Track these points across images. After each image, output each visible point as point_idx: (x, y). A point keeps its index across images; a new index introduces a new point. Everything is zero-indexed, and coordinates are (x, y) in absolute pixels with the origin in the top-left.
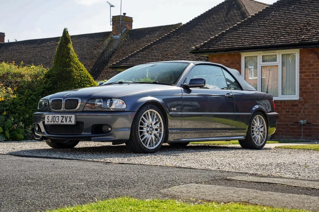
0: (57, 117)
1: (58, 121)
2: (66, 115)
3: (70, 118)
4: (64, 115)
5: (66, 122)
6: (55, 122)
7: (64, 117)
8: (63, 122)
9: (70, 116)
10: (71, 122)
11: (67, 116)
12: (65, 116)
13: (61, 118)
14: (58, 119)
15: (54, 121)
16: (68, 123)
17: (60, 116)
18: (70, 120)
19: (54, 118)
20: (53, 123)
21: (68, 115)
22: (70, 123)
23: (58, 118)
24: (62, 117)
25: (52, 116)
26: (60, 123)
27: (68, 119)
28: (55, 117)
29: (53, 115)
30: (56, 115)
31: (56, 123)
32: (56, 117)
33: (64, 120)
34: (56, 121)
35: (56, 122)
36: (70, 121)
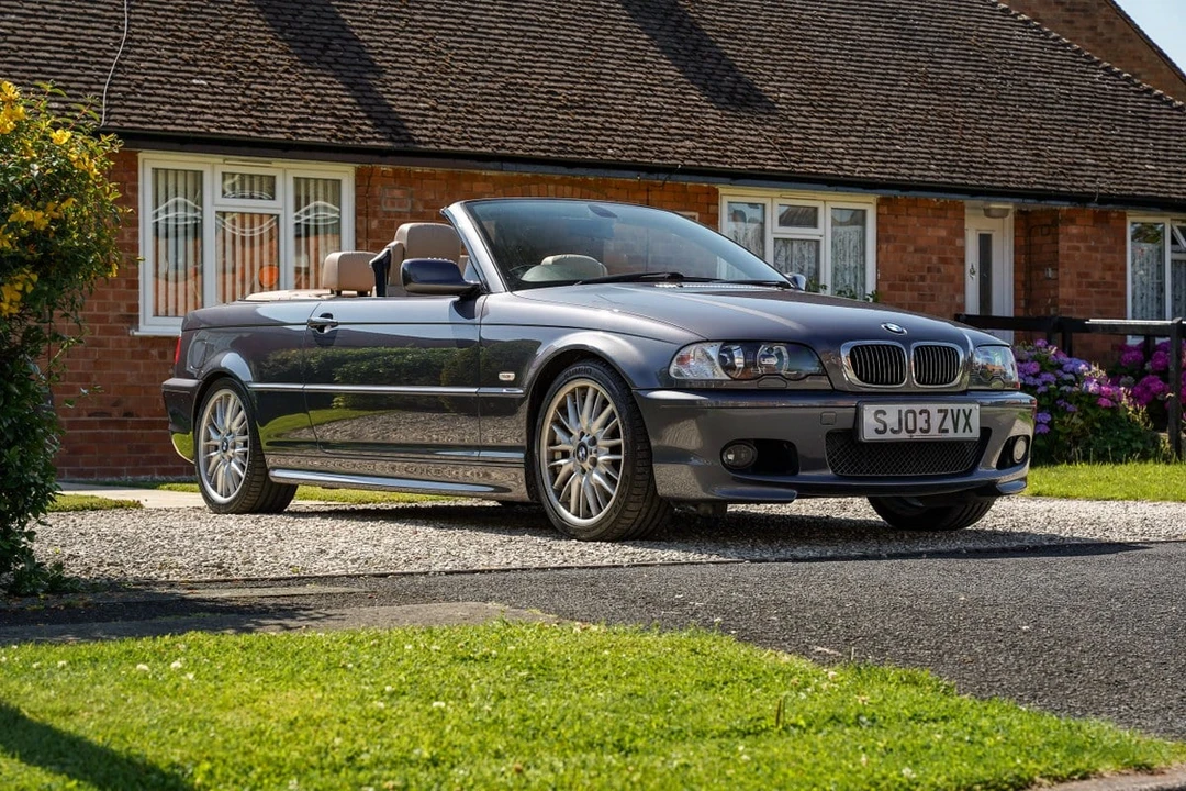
0: (921, 413)
1: (925, 427)
2: (956, 407)
3: (967, 417)
4: (948, 407)
5: (956, 431)
6: (914, 431)
7: (950, 412)
8: (946, 431)
9: (967, 407)
10: (971, 431)
11: (959, 410)
12: (952, 410)
13: (936, 419)
14: (927, 421)
15: (911, 427)
16: (960, 435)
17: (933, 408)
18: (967, 424)
19: (910, 416)
20: (904, 435)
21: (961, 406)
22: (968, 435)
23: (925, 416)
24: (940, 411)
25: (900, 411)
26: (934, 434)
27: (962, 421)
28: (913, 412)
29: (905, 408)
30: (917, 407)
31: (918, 435)
32: (917, 412)
33: (949, 424)
34: (921, 429)
35: (918, 432)
36: (967, 429)
